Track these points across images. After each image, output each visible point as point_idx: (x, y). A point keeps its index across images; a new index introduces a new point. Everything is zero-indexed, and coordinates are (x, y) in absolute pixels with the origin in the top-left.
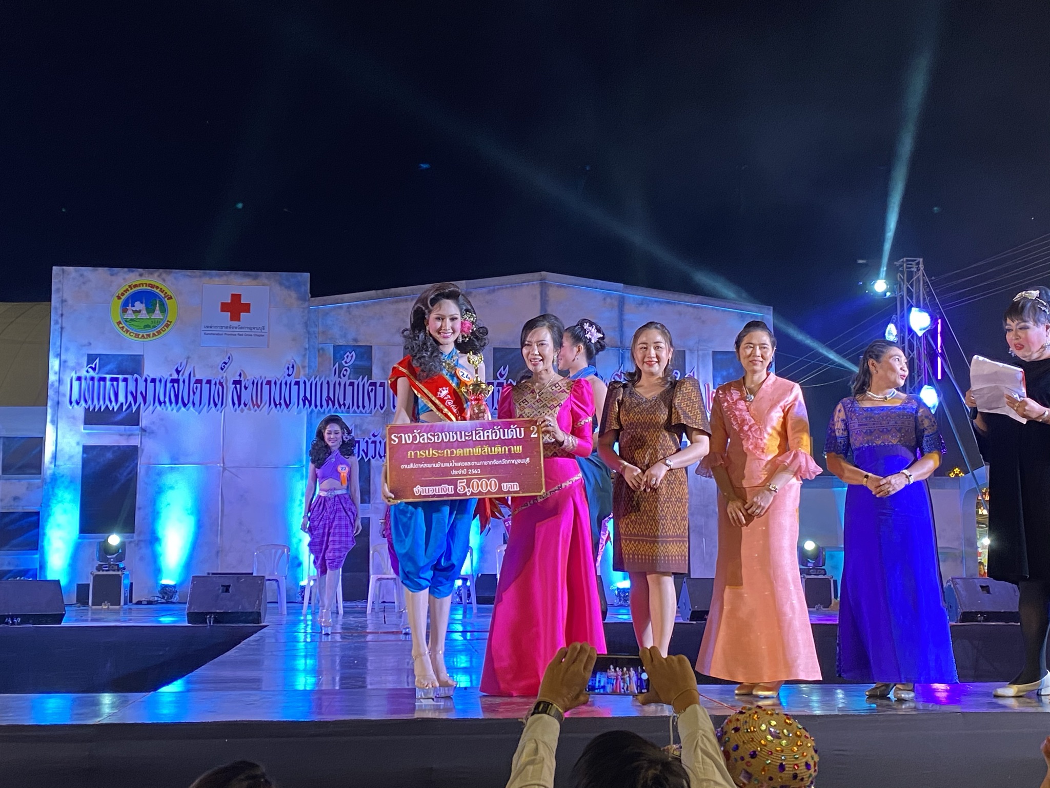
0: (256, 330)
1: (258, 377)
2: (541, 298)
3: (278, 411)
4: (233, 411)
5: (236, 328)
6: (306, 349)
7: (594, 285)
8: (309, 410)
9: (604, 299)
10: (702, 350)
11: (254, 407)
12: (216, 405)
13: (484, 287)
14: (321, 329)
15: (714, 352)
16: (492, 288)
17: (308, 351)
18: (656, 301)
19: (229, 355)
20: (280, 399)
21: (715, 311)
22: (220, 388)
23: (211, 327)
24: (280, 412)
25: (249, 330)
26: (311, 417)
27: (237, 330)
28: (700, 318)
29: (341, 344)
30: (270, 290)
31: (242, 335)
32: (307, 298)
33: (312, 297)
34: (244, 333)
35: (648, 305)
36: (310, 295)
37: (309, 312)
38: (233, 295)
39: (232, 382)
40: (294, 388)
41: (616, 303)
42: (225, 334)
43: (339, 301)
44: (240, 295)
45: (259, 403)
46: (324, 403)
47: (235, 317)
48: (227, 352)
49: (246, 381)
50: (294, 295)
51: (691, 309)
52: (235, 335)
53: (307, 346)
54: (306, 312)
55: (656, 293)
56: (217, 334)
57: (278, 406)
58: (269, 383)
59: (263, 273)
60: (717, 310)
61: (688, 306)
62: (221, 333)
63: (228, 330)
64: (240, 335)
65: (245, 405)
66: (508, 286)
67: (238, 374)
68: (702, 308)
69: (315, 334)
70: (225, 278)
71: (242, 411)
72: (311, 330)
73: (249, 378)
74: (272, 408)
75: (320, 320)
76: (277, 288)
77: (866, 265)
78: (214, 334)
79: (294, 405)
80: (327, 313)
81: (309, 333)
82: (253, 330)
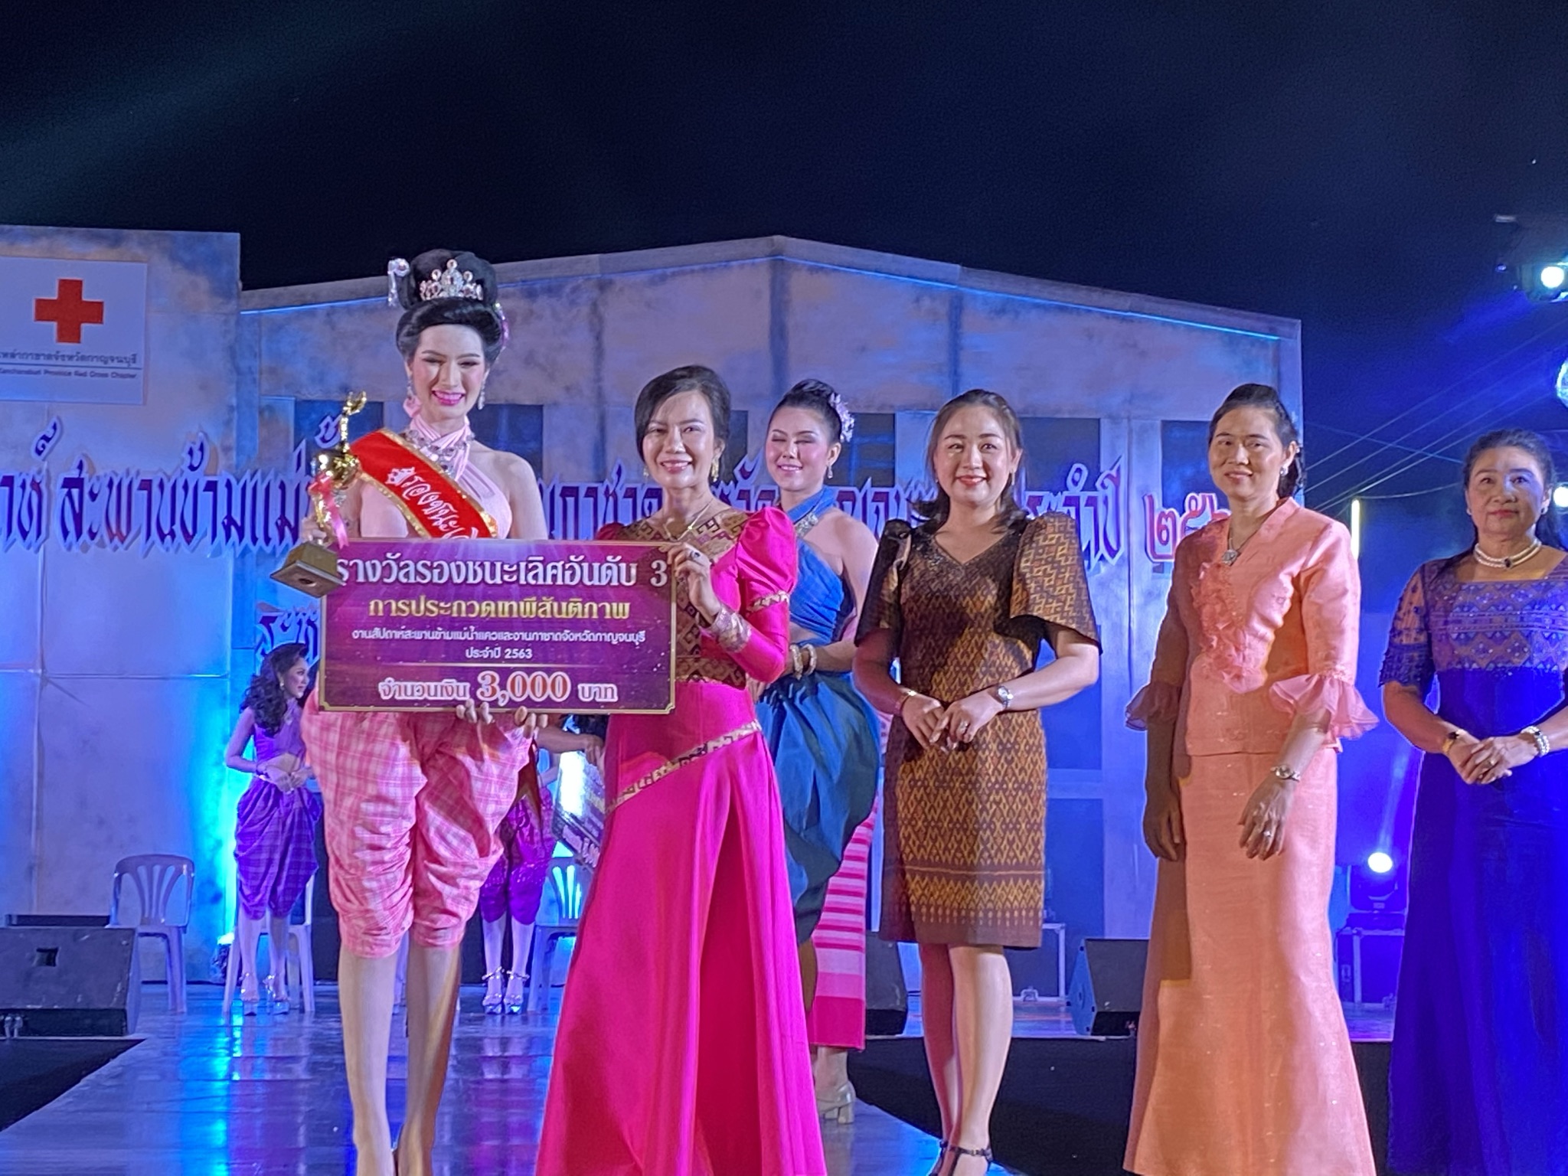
0: (115, 364)
1: (121, 472)
2: (773, 296)
3: (167, 550)
4: (64, 550)
5: (71, 358)
6: (231, 409)
7: (893, 267)
8: (239, 549)
9: (917, 300)
10: (1139, 417)
11: (111, 540)
12: (24, 534)
13: (642, 270)
14: (266, 362)
15: (1165, 423)
16: (659, 271)
17: (235, 413)
18: (1037, 306)
19: (54, 420)
20: (173, 523)
21: (1170, 329)
22: (34, 494)
23: (13, 356)
24: (172, 551)
25: (101, 364)
26: (243, 564)
27: (74, 362)
28: (1135, 346)
29: (310, 397)
30: (149, 268)
31: (84, 374)
32: (235, 292)
33: (244, 289)
34: (89, 370)
35: (1017, 313)
36: (240, 285)
37: (238, 323)
38: (64, 284)
39: (60, 482)
40: (205, 497)
41: (943, 309)
42: (46, 372)
43: (309, 298)
44: (80, 283)
45: (124, 530)
46: (273, 532)
47: (68, 333)
48: (49, 415)
49: (94, 480)
50: (203, 283)
51: (1114, 325)
52: (70, 374)
53: (234, 402)
54: (233, 320)
55: (1036, 287)
56: (29, 372)
57: (168, 538)
58: (146, 485)
59: (134, 233)
60: (1173, 326)
61: (1107, 316)
62: (35, 368)
63: (53, 362)
64: (81, 375)
65: (92, 535)
66: (696, 267)
67: (76, 463)
68: (1140, 320)
69: (252, 373)
70: (44, 242)
71: (85, 549)
72: (244, 364)
73: (100, 473)
74: (153, 543)
75: (264, 340)
76: (164, 268)
77: (1515, 227)
78: (20, 372)
79: (205, 534)
80: (280, 327)
81: (238, 370)
82: (110, 364)
